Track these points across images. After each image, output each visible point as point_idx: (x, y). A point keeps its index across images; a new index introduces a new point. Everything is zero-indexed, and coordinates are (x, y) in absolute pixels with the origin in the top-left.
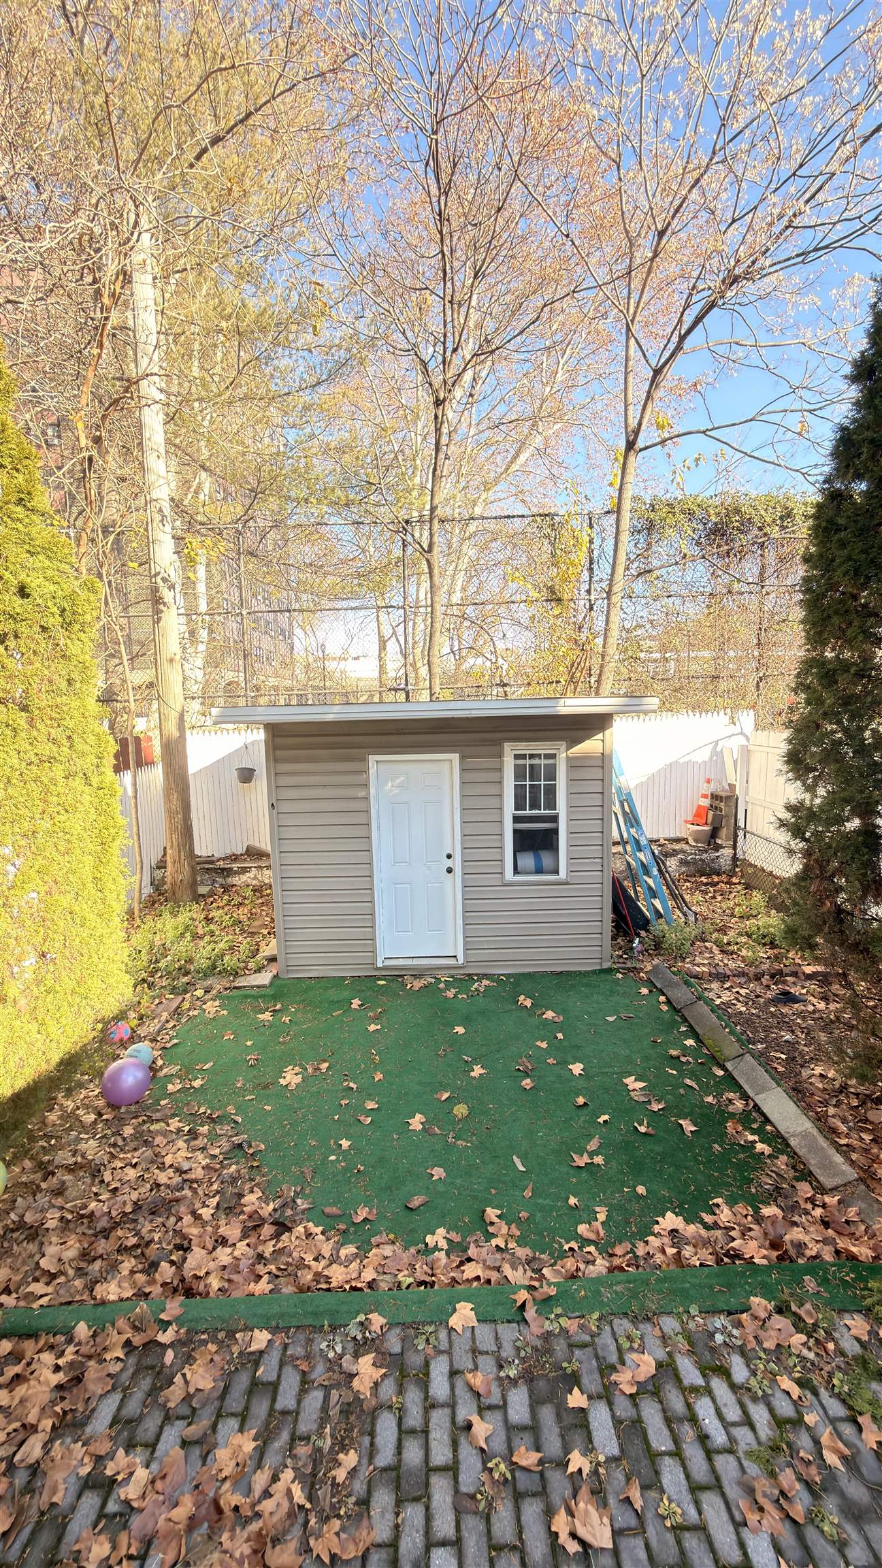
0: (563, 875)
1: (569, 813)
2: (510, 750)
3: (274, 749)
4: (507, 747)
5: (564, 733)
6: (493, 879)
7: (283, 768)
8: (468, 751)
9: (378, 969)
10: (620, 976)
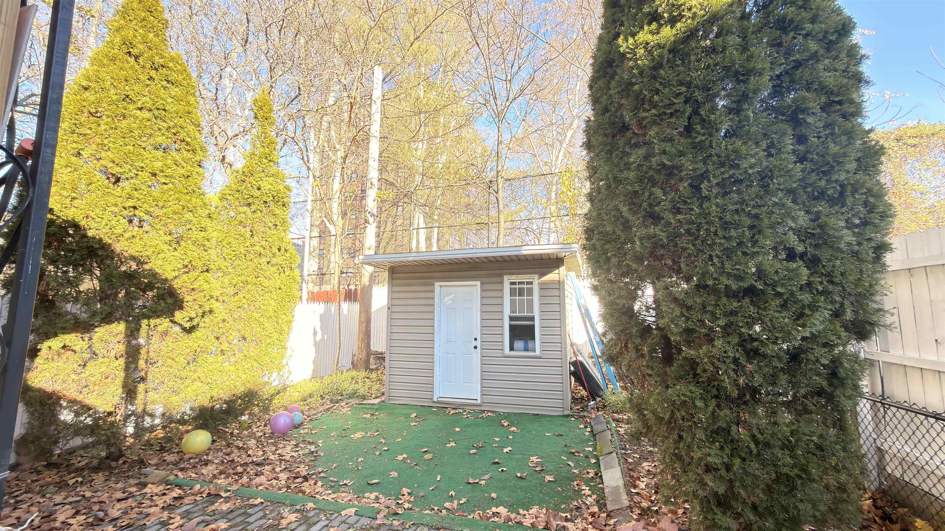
0: (538, 352)
1: (541, 315)
2: (507, 280)
3: (392, 279)
4: (506, 278)
5: (538, 270)
6: (498, 353)
7: (396, 289)
8: (485, 280)
9: (434, 402)
10: (573, 419)
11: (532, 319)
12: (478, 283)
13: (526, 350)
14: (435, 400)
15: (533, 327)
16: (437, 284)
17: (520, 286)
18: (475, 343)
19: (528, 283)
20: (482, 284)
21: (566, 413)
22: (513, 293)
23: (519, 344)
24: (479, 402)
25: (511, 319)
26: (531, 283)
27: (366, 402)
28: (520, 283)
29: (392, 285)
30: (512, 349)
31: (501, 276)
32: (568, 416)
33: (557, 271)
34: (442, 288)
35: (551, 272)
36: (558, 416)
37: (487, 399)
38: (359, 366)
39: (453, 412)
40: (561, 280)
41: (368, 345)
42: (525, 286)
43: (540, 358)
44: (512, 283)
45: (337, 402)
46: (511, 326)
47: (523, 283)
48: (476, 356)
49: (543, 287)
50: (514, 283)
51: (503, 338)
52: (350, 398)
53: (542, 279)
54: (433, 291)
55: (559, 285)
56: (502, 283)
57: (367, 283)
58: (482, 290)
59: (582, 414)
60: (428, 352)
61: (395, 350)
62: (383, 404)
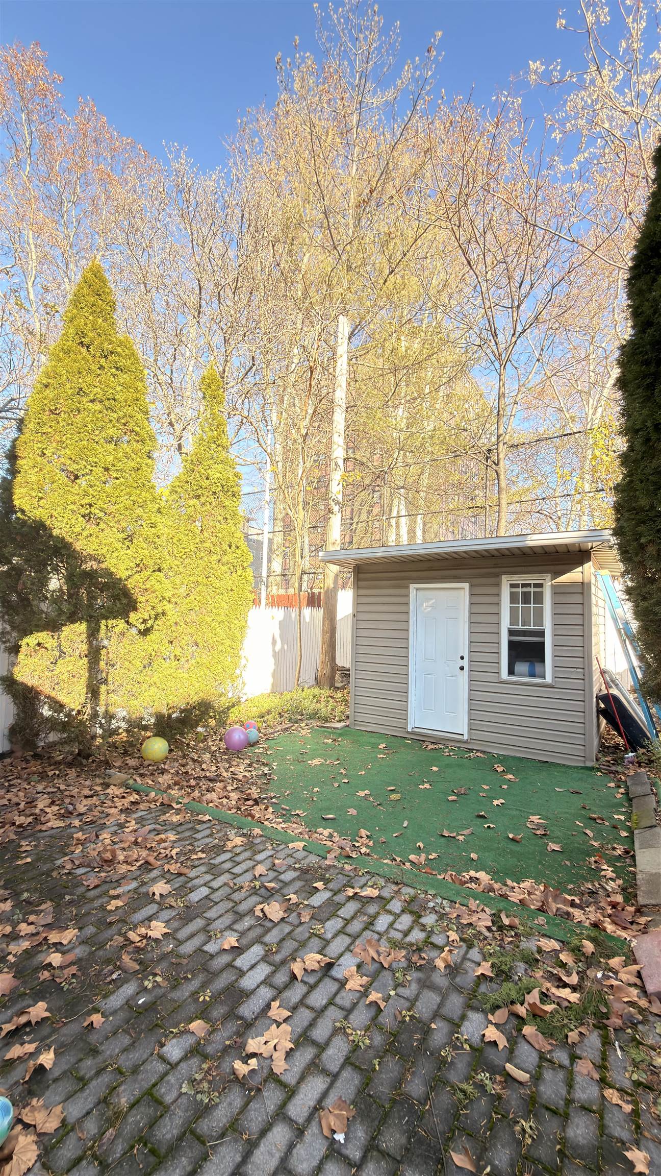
0: (549, 679)
1: (554, 630)
2: (506, 581)
3: (358, 580)
4: (504, 578)
5: (552, 567)
6: (492, 677)
7: (362, 592)
8: (476, 581)
9: (408, 732)
10: (599, 774)
11: (542, 634)
12: (466, 585)
13: (532, 675)
14: (410, 730)
15: (543, 644)
16: (413, 587)
17: (525, 590)
18: (461, 663)
19: (536, 585)
20: (471, 586)
21: (589, 764)
22: (513, 598)
23: (521, 667)
24: (466, 737)
25: (511, 633)
26: (541, 585)
27: (328, 725)
28: (524, 585)
29: (358, 588)
30: (511, 672)
31: (498, 576)
32: (592, 769)
33: (580, 569)
34: (420, 592)
35: (570, 570)
36: (577, 767)
37: (477, 735)
38: (322, 682)
39: (431, 747)
40: (586, 581)
41: (333, 659)
42: (532, 590)
43: (552, 687)
44: (512, 586)
45: (296, 722)
46: (511, 644)
47: (529, 585)
48: (463, 679)
49: (558, 591)
50: (516, 586)
51: (499, 658)
52: (311, 718)
53: (556, 580)
54: (408, 596)
55: (583, 589)
56: (498, 585)
57: (332, 586)
58: (471, 595)
59: (614, 768)
60: (401, 670)
61: (362, 666)
62: (347, 729)
